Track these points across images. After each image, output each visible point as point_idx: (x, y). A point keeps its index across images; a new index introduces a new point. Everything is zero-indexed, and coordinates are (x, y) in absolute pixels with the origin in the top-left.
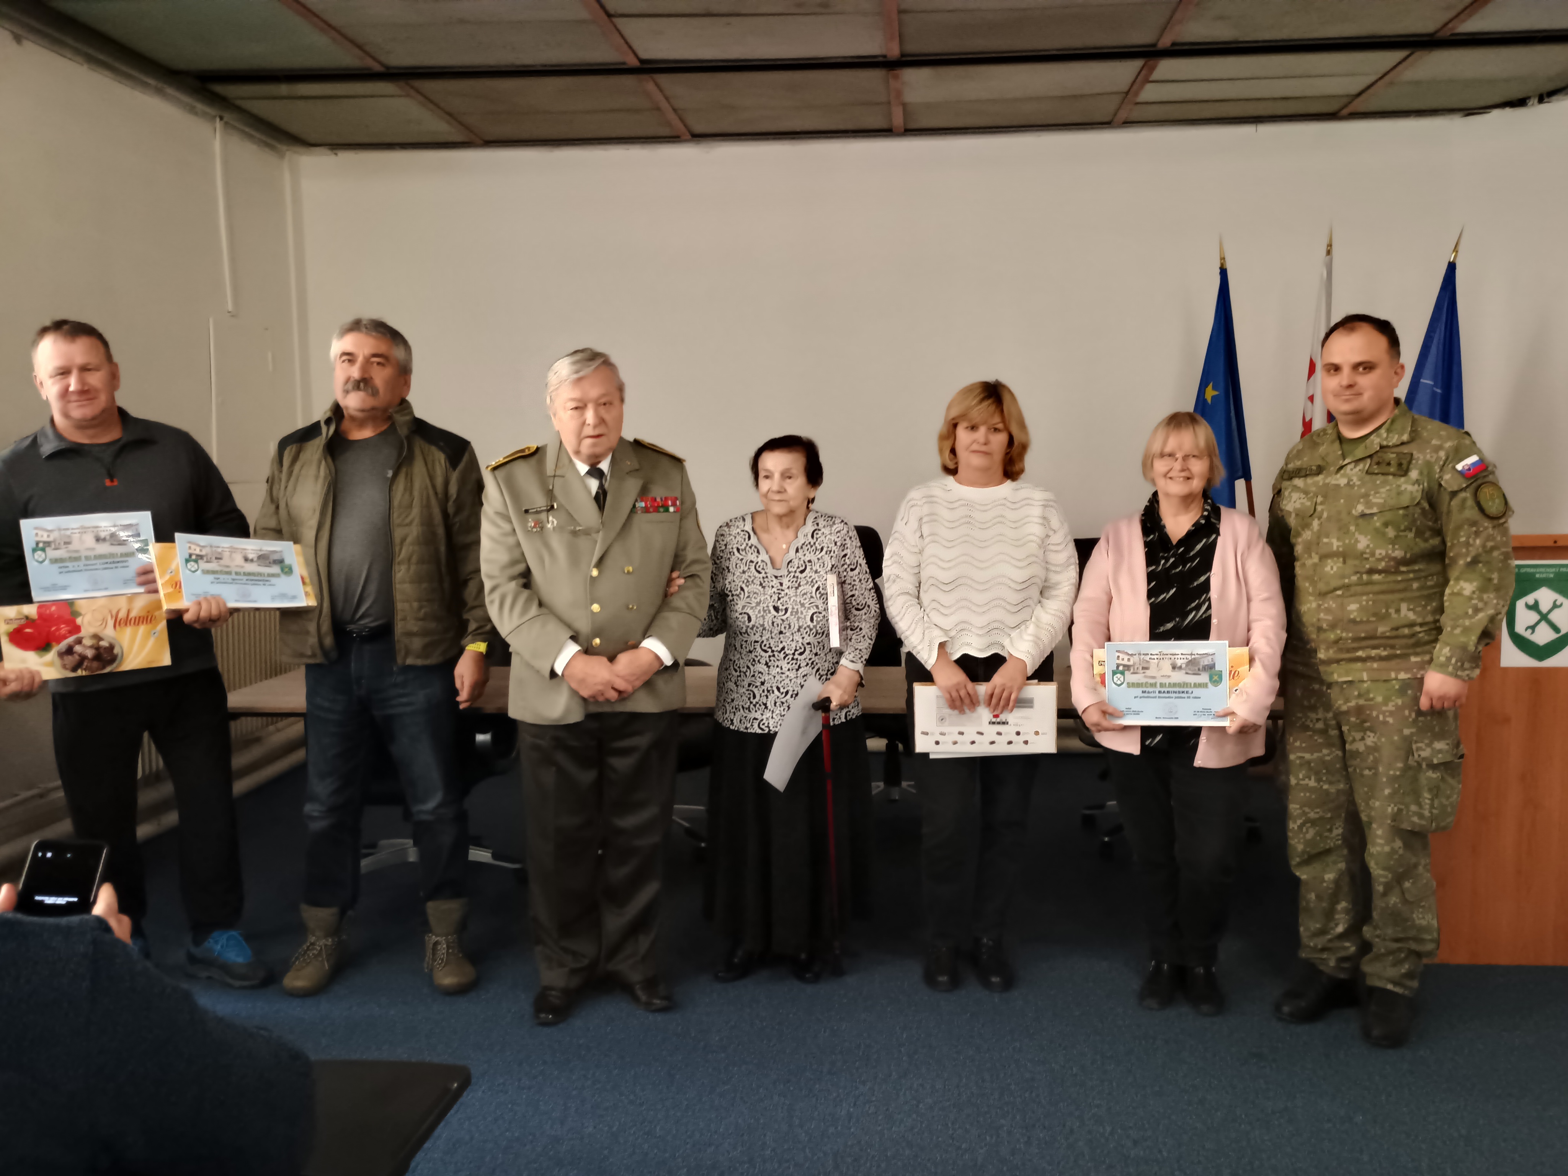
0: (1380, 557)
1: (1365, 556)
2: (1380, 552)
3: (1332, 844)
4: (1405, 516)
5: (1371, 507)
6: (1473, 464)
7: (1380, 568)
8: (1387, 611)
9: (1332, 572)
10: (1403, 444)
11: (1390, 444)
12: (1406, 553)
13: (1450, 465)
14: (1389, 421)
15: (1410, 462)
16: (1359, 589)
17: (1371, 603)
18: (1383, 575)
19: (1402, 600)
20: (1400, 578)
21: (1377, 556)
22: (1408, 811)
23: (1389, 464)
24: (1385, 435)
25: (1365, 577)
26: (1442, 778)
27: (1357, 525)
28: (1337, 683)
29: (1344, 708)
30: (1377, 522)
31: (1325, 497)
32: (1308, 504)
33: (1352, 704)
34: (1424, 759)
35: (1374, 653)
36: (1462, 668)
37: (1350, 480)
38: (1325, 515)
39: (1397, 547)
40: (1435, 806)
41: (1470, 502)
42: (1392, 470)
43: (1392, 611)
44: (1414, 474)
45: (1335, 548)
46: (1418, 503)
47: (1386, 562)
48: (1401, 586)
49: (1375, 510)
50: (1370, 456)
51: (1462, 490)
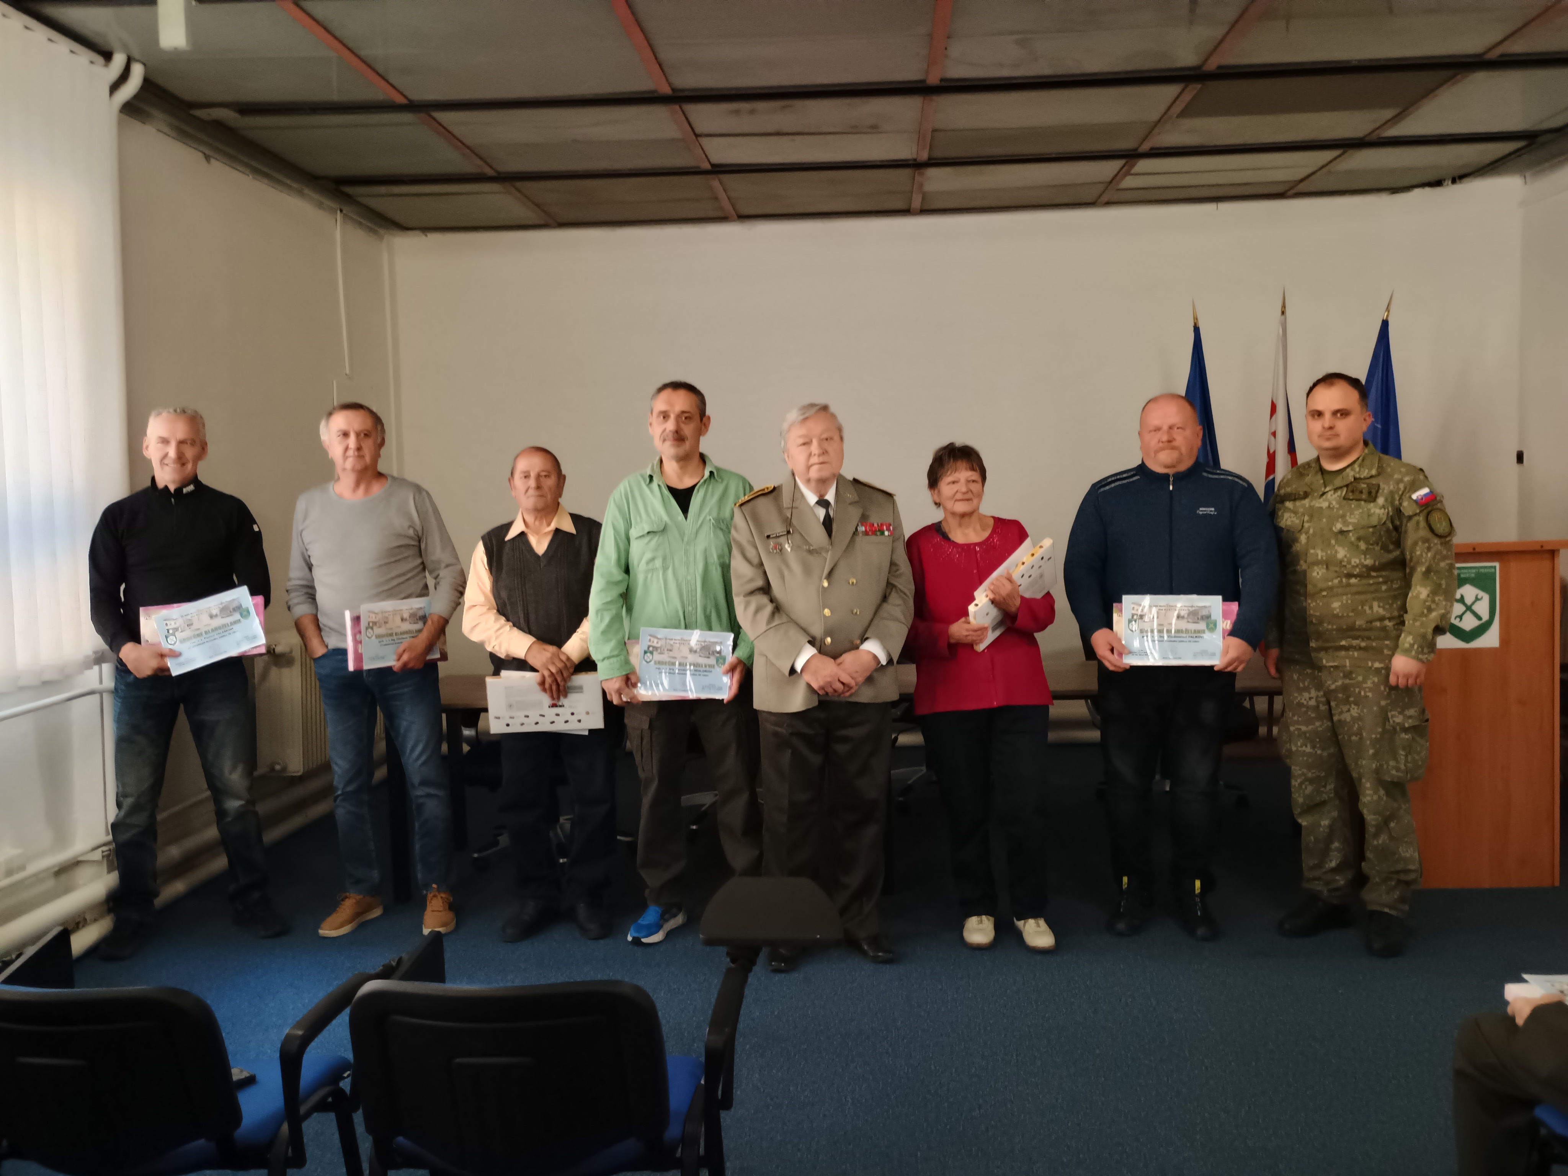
0: (1355, 564)
1: (1344, 564)
2: (1355, 561)
3: (1327, 798)
4: (1373, 533)
5: (1348, 526)
6: (1425, 495)
7: (1355, 573)
8: (1362, 607)
9: (1318, 577)
10: (1372, 477)
11: (1362, 477)
12: (1375, 561)
13: (1407, 495)
14: (1361, 458)
15: (1377, 492)
16: (1340, 590)
17: (1349, 602)
18: (1359, 579)
19: (1374, 599)
20: (1371, 582)
21: (1353, 563)
22: (1388, 765)
23: (1361, 492)
24: (1357, 469)
25: (1344, 580)
26: (1413, 738)
27: (1337, 540)
28: (1326, 667)
29: (1333, 687)
30: (1352, 537)
31: (1311, 517)
32: (1297, 521)
33: (1339, 683)
34: (1398, 724)
35: (1355, 642)
36: (1422, 653)
37: (1330, 504)
38: (1311, 531)
39: (1368, 556)
40: (1409, 761)
41: (1423, 524)
42: (1364, 497)
43: (1367, 608)
44: (1381, 501)
45: (1320, 557)
46: (1385, 523)
47: (1359, 569)
48: (1372, 588)
49: (1351, 528)
50: (1347, 486)
51: (1416, 515)
